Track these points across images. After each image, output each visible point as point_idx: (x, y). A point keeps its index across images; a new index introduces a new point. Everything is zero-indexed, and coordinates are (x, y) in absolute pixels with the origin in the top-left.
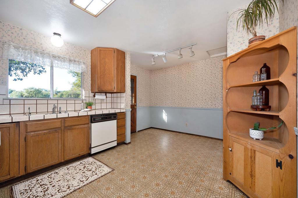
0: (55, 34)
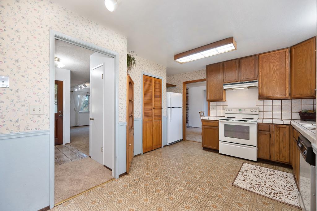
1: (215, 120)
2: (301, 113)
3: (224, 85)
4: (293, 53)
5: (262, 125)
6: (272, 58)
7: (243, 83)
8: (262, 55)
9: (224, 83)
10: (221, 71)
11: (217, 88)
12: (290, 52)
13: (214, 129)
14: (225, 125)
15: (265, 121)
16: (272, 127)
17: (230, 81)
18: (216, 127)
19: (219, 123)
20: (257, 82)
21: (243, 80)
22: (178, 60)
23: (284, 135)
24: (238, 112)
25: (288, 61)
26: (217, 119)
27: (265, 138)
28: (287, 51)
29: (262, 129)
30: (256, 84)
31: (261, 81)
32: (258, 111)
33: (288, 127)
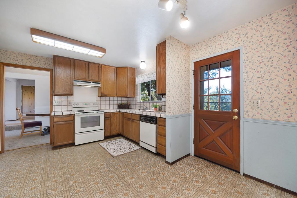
0: (142, 61)
1: (70, 115)
2: (119, 105)
3: (74, 81)
4: (118, 71)
5: (107, 113)
6: (109, 70)
7: (91, 82)
8: (104, 66)
9: (75, 79)
10: (72, 67)
11: (67, 82)
12: (117, 70)
13: (69, 124)
14: (81, 117)
15: (109, 111)
16: (111, 114)
17: (80, 79)
18: (72, 121)
19: (76, 116)
20: (100, 83)
21: (91, 80)
22: (34, 36)
23: (117, 118)
24: (84, 106)
25: (115, 75)
26: (72, 113)
27: (108, 122)
28: (115, 68)
29: (108, 117)
30: (99, 85)
31: (102, 84)
32: (98, 104)
33: (118, 113)
